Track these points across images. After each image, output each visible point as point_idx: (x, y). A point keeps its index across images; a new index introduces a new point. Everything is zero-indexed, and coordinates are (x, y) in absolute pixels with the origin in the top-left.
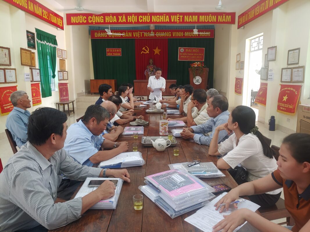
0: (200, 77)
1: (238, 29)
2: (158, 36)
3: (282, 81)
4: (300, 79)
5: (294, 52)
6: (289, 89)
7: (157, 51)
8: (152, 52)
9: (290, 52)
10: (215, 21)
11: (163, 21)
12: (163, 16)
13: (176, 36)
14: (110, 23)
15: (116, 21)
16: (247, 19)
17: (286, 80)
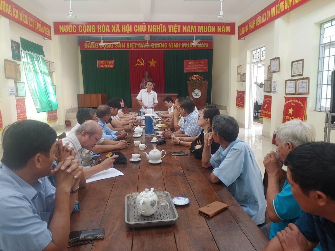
0: (199, 91)
1: (238, 40)
2: (153, 47)
3: (287, 93)
4: (306, 91)
5: (297, 63)
6: (294, 101)
7: (152, 63)
8: (147, 64)
9: (294, 64)
10: (214, 31)
11: (159, 31)
12: (159, 26)
13: (173, 47)
14: (102, 33)
15: (109, 31)
16: (248, 29)
17: (290, 92)
